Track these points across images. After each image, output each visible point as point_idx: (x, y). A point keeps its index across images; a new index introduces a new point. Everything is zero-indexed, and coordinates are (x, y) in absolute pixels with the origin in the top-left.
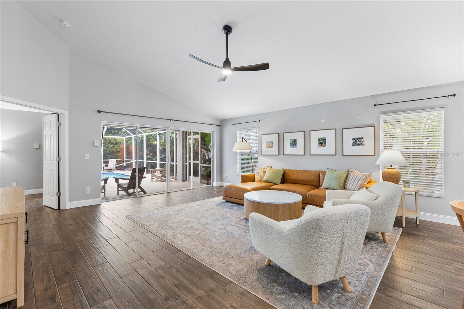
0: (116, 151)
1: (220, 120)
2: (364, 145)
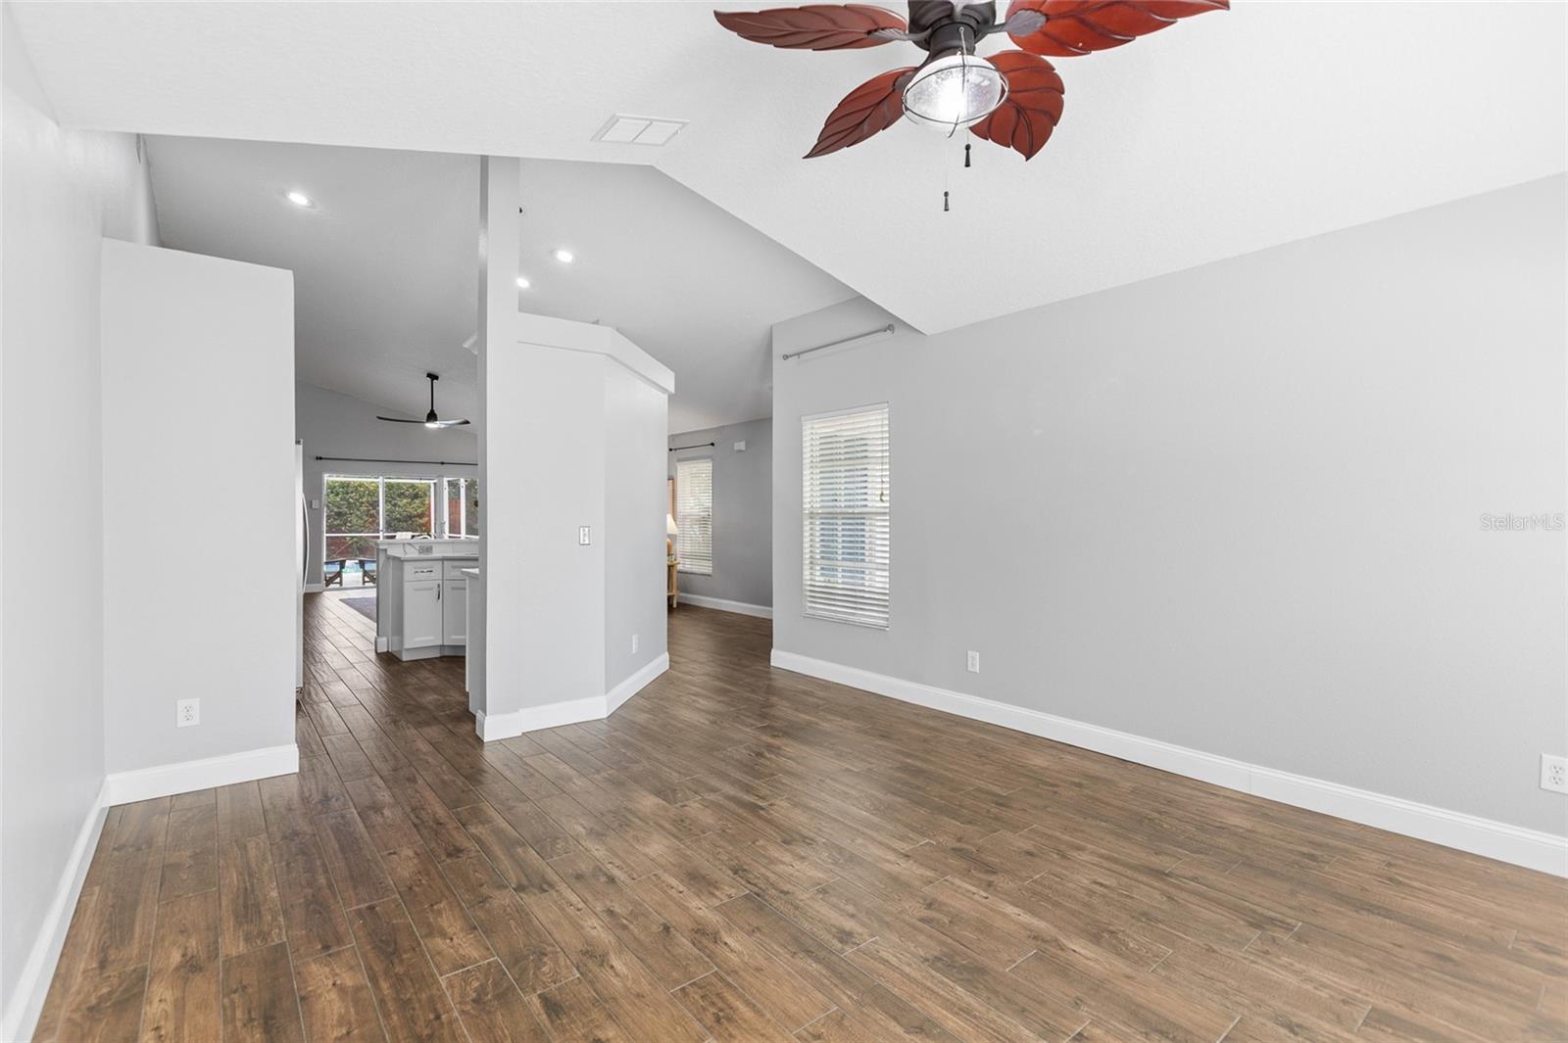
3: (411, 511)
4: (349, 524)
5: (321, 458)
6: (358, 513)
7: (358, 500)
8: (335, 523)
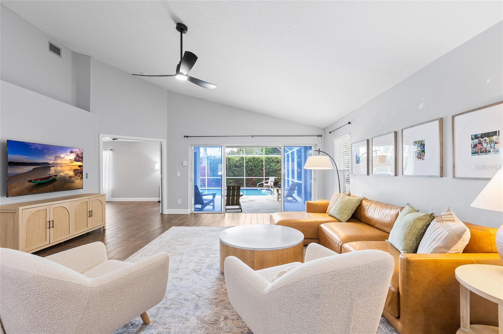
0: (278, 169)
1: (324, 128)
2: (498, 151)
3: (276, 168)
4: (255, 173)
5: (187, 137)
6: (258, 169)
7: (257, 164)
8: (250, 173)
